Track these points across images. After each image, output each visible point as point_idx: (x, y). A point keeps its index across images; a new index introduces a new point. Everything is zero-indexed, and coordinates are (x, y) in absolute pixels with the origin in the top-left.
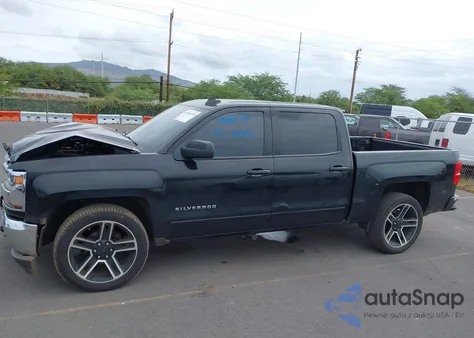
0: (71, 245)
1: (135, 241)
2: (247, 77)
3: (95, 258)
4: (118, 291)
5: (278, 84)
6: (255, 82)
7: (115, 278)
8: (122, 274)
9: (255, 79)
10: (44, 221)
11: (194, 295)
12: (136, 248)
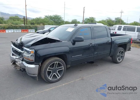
0: (48, 70)
1: (63, 67)
2: (51, 16)
3: (53, 73)
4: (59, 82)
5: (60, 18)
6: (53, 17)
7: (58, 78)
8: (60, 76)
9: (53, 16)
10: (40, 64)
11: (80, 80)
12: (63, 69)
